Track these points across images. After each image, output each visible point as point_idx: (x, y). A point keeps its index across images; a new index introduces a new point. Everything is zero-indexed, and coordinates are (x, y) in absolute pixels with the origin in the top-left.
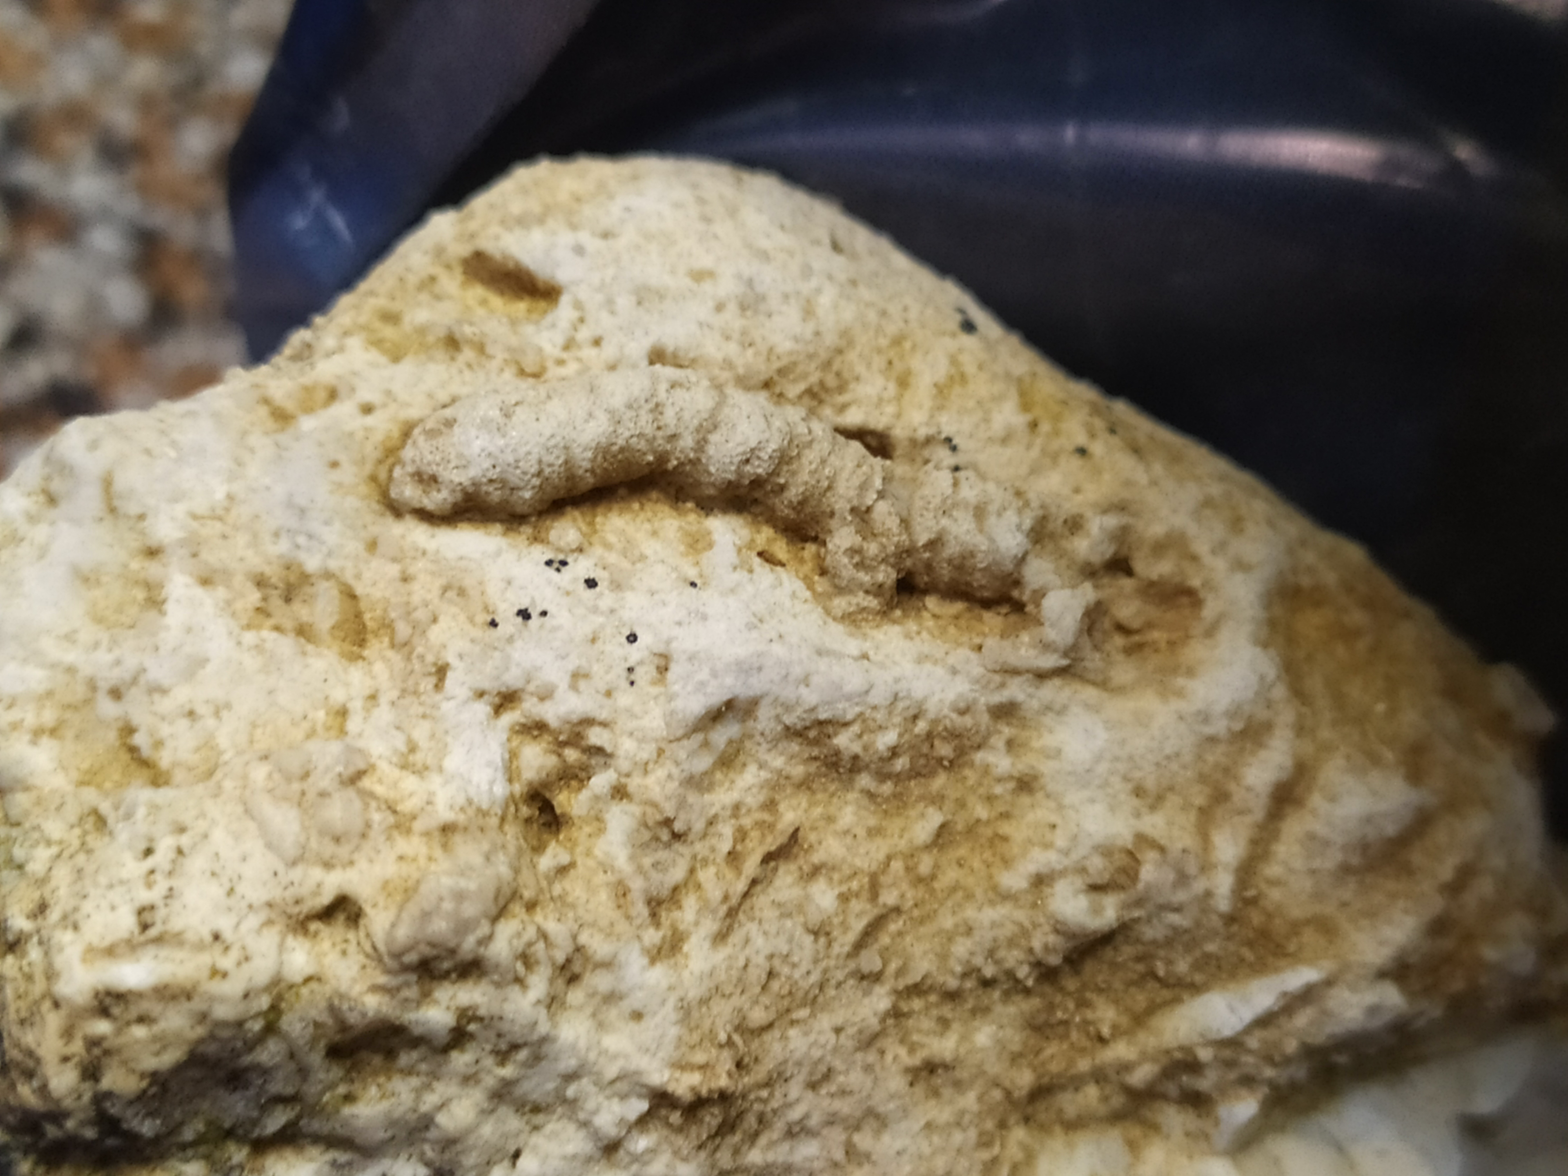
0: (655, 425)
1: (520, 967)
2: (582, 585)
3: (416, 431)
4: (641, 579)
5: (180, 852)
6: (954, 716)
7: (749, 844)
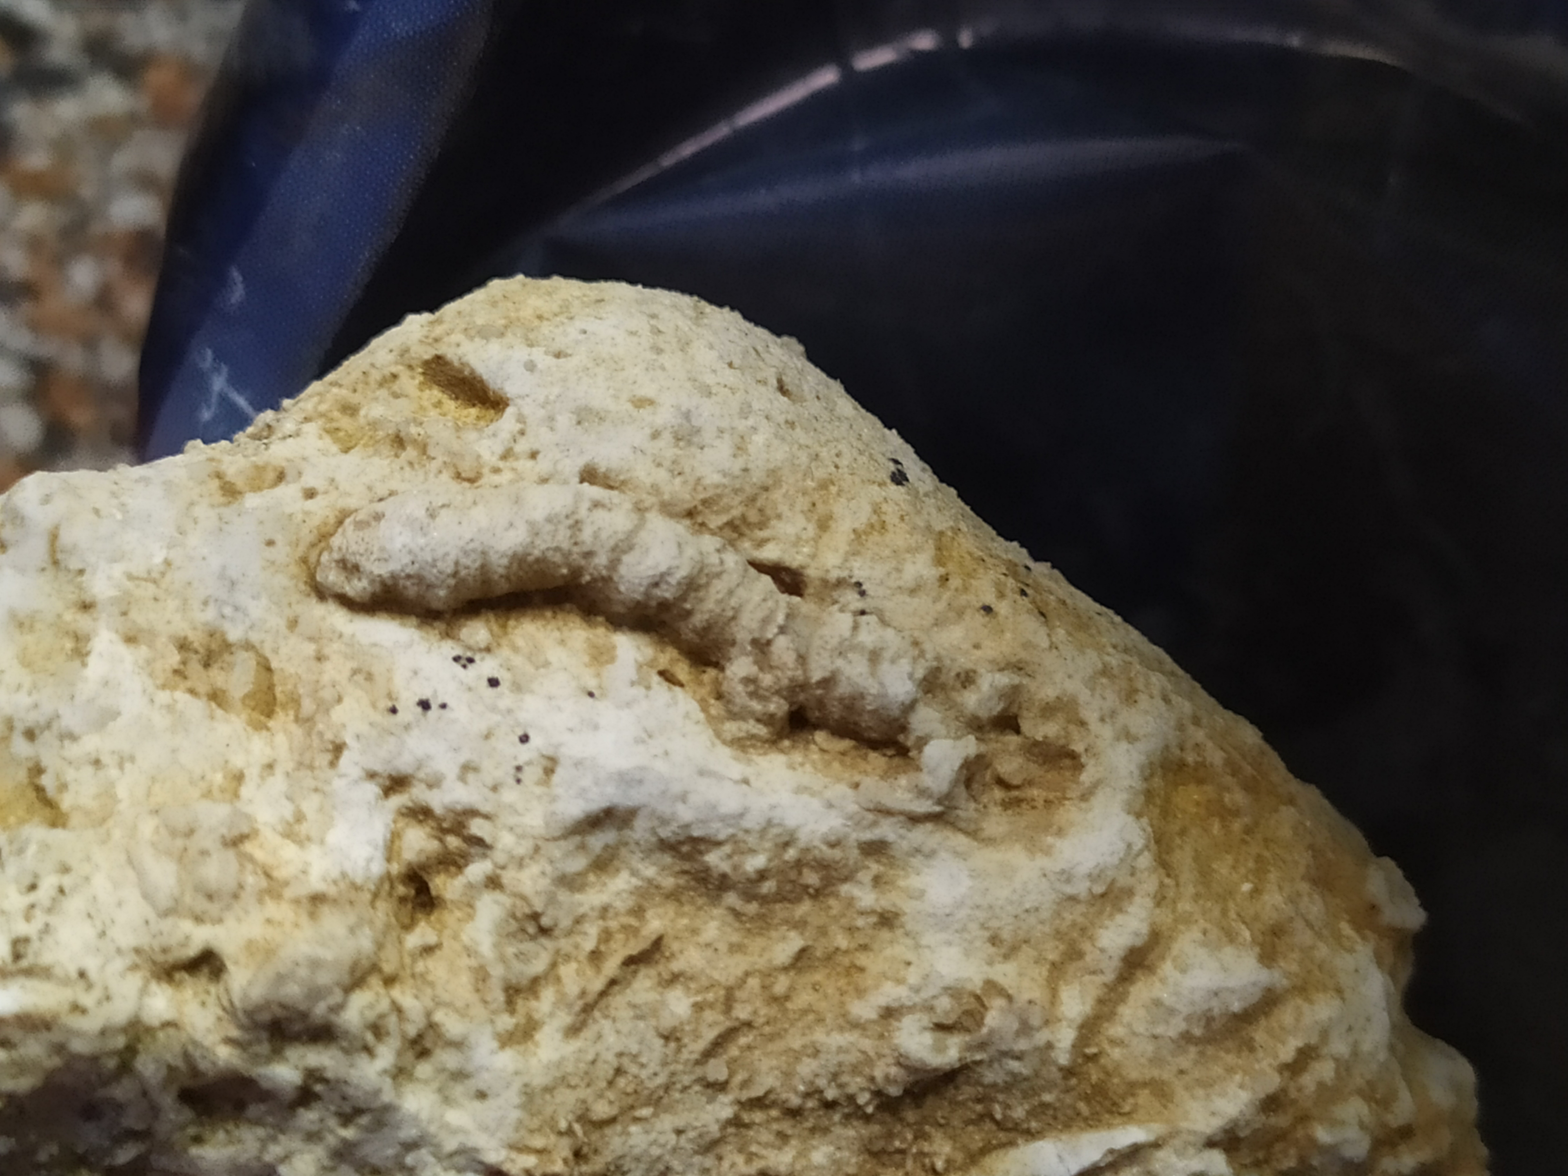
0: (573, 541)
1: (370, 1037)
2: (485, 683)
3: (348, 521)
4: (542, 683)
5: (61, 891)
6: (824, 848)
7: (613, 945)
